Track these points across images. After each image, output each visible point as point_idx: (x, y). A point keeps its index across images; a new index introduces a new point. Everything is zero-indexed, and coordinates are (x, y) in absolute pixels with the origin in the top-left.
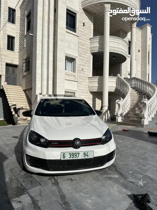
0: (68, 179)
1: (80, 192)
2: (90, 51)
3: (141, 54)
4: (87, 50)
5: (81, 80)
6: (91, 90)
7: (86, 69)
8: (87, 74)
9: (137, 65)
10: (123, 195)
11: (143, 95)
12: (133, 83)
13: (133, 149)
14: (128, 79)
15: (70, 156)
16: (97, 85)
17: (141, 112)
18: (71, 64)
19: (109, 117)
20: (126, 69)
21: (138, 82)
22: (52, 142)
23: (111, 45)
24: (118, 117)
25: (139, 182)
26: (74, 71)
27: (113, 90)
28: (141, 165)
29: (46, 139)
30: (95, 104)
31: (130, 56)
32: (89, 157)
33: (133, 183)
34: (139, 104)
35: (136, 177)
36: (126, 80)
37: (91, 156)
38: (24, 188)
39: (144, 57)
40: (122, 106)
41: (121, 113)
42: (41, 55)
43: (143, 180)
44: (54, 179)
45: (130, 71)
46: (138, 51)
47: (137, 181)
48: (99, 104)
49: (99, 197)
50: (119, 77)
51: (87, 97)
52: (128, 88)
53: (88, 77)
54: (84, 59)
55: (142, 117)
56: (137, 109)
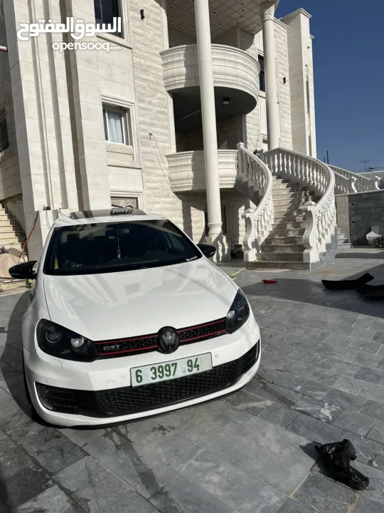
0: (154, 429)
1: (190, 457)
2: (166, 87)
3: (288, 88)
4: (158, 84)
5: (148, 164)
6: (177, 188)
7: (159, 134)
8: (164, 148)
9: (281, 117)
10: (290, 449)
11: (301, 191)
12: (276, 161)
13: (295, 328)
14: (264, 154)
15: (155, 373)
16: (191, 174)
17: (302, 232)
18: (118, 122)
19: (226, 252)
20: (256, 127)
21: (287, 160)
22: (103, 346)
23: (217, 69)
24: (249, 249)
25: (322, 411)
26: (129, 141)
27: (230, 184)
28: (318, 366)
29: (87, 340)
30: (190, 221)
31: (264, 95)
32: (201, 370)
33: (309, 415)
34: (295, 214)
35: (312, 400)
36: (259, 157)
37: (205, 367)
38: (45, 471)
39: (297, 96)
40: (256, 222)
41: (256, 240)
42: (35, 103)
43: (330, 404)
44: (119, 434)
45: (266, 133)
46: (283, 81)
47: (317, 408)
48: (200, 221)
49: (236, 462)
50: (242, 151)
51: (170, 206)
52: (265, 178)
53: (167, 154)
54: (151, 107)
55: (306, 246)
56: (289, 226)
